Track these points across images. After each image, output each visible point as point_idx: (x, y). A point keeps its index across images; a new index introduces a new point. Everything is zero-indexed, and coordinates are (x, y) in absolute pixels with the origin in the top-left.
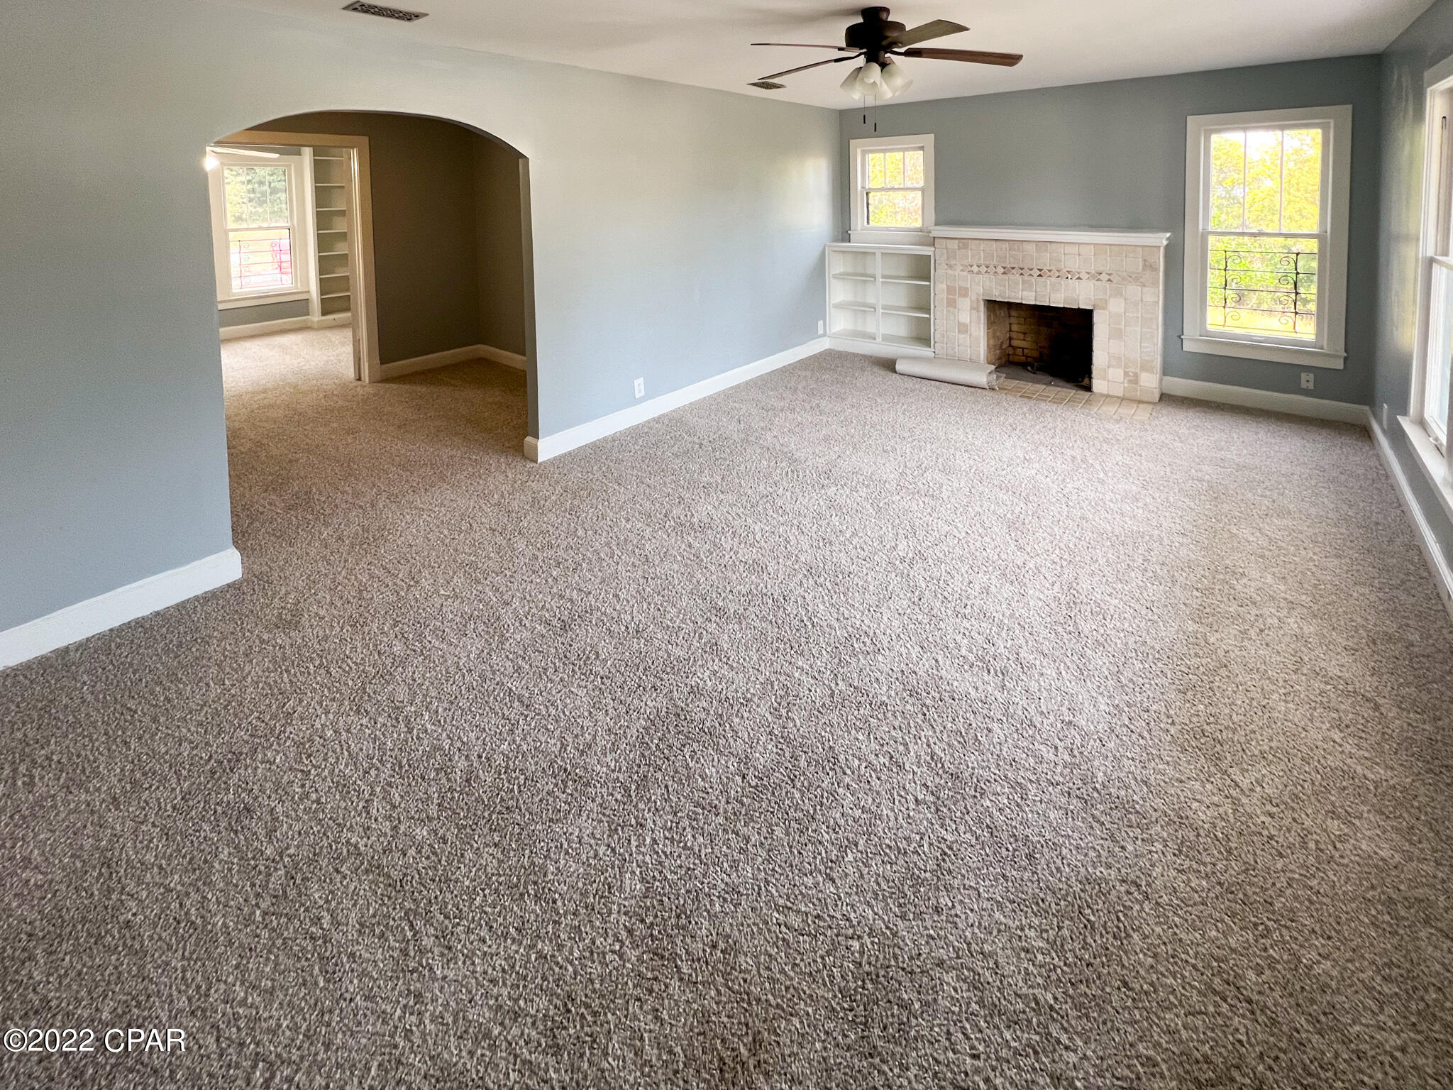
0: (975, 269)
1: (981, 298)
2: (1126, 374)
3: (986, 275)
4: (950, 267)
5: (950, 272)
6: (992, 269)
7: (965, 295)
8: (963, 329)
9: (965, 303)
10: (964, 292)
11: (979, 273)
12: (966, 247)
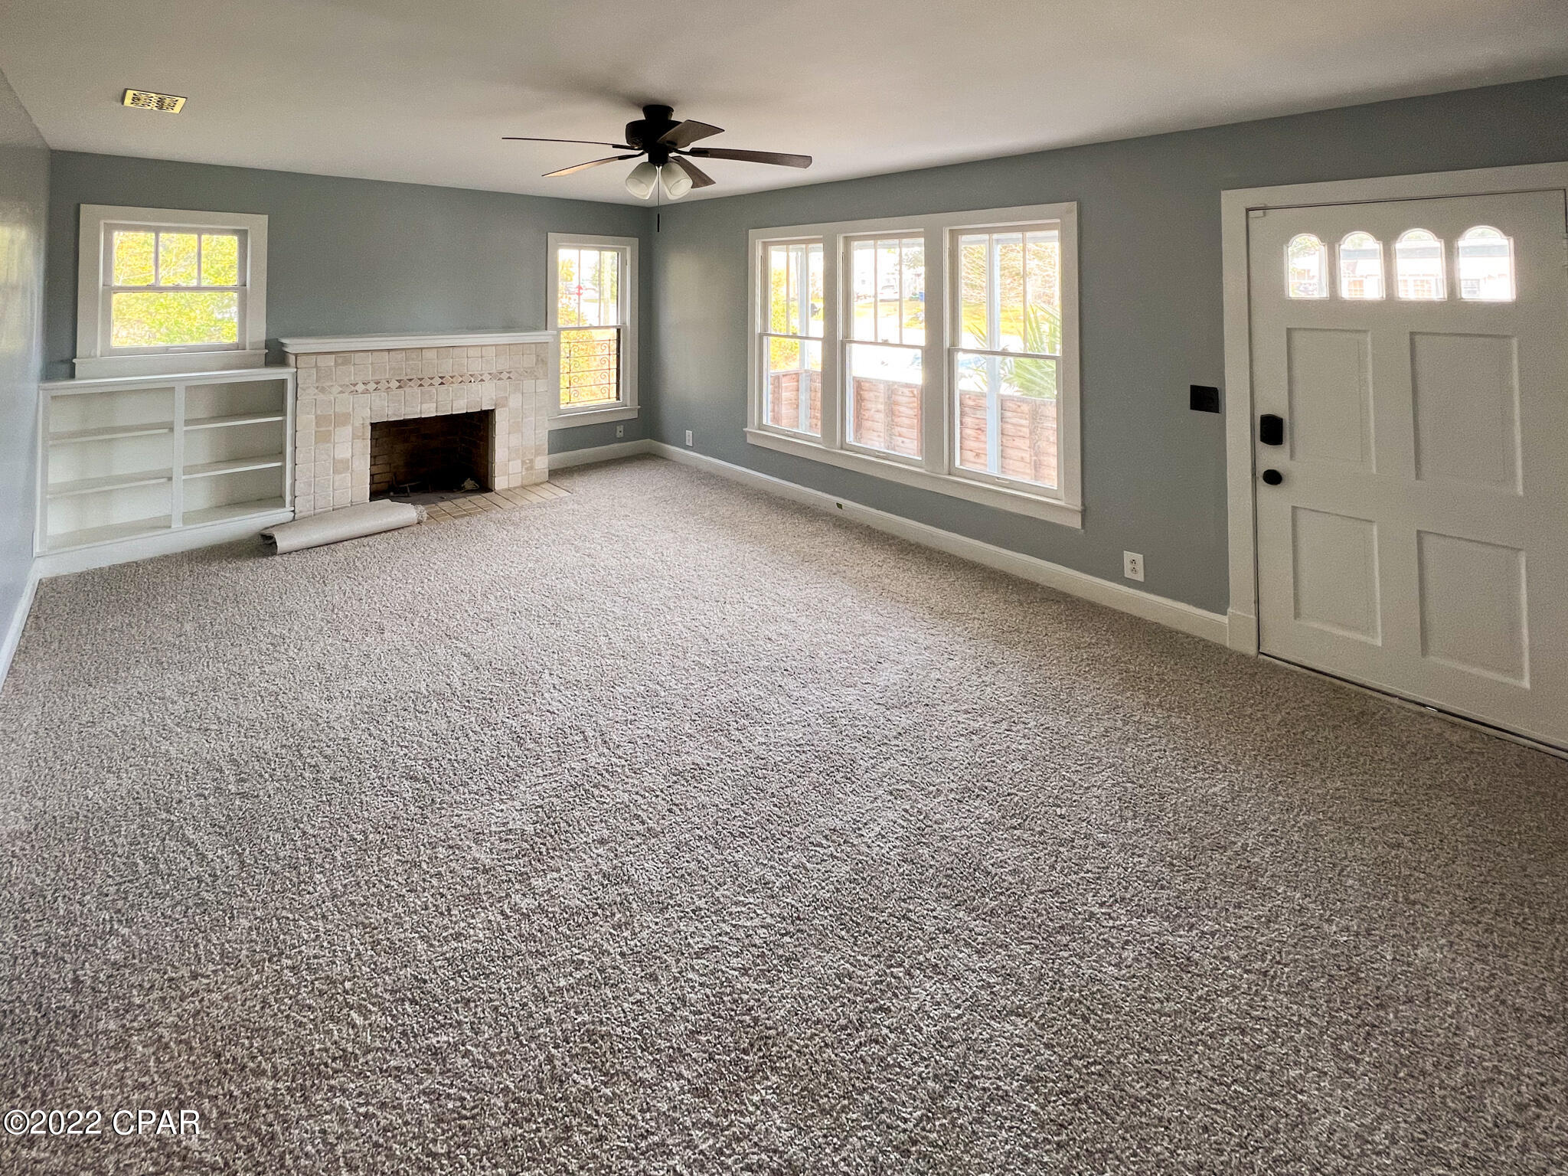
0: (360, 387)
1: (368, 422)
2: (523, 462)
3: (377, 393)
4: (323, 390)
5: (321, 396)
6: (383, 385)
7: (344, 424)
8: (339, 466)
9: (344, 433)
10: (342, 420)
11: (366, 391)
12: (346, 362)
